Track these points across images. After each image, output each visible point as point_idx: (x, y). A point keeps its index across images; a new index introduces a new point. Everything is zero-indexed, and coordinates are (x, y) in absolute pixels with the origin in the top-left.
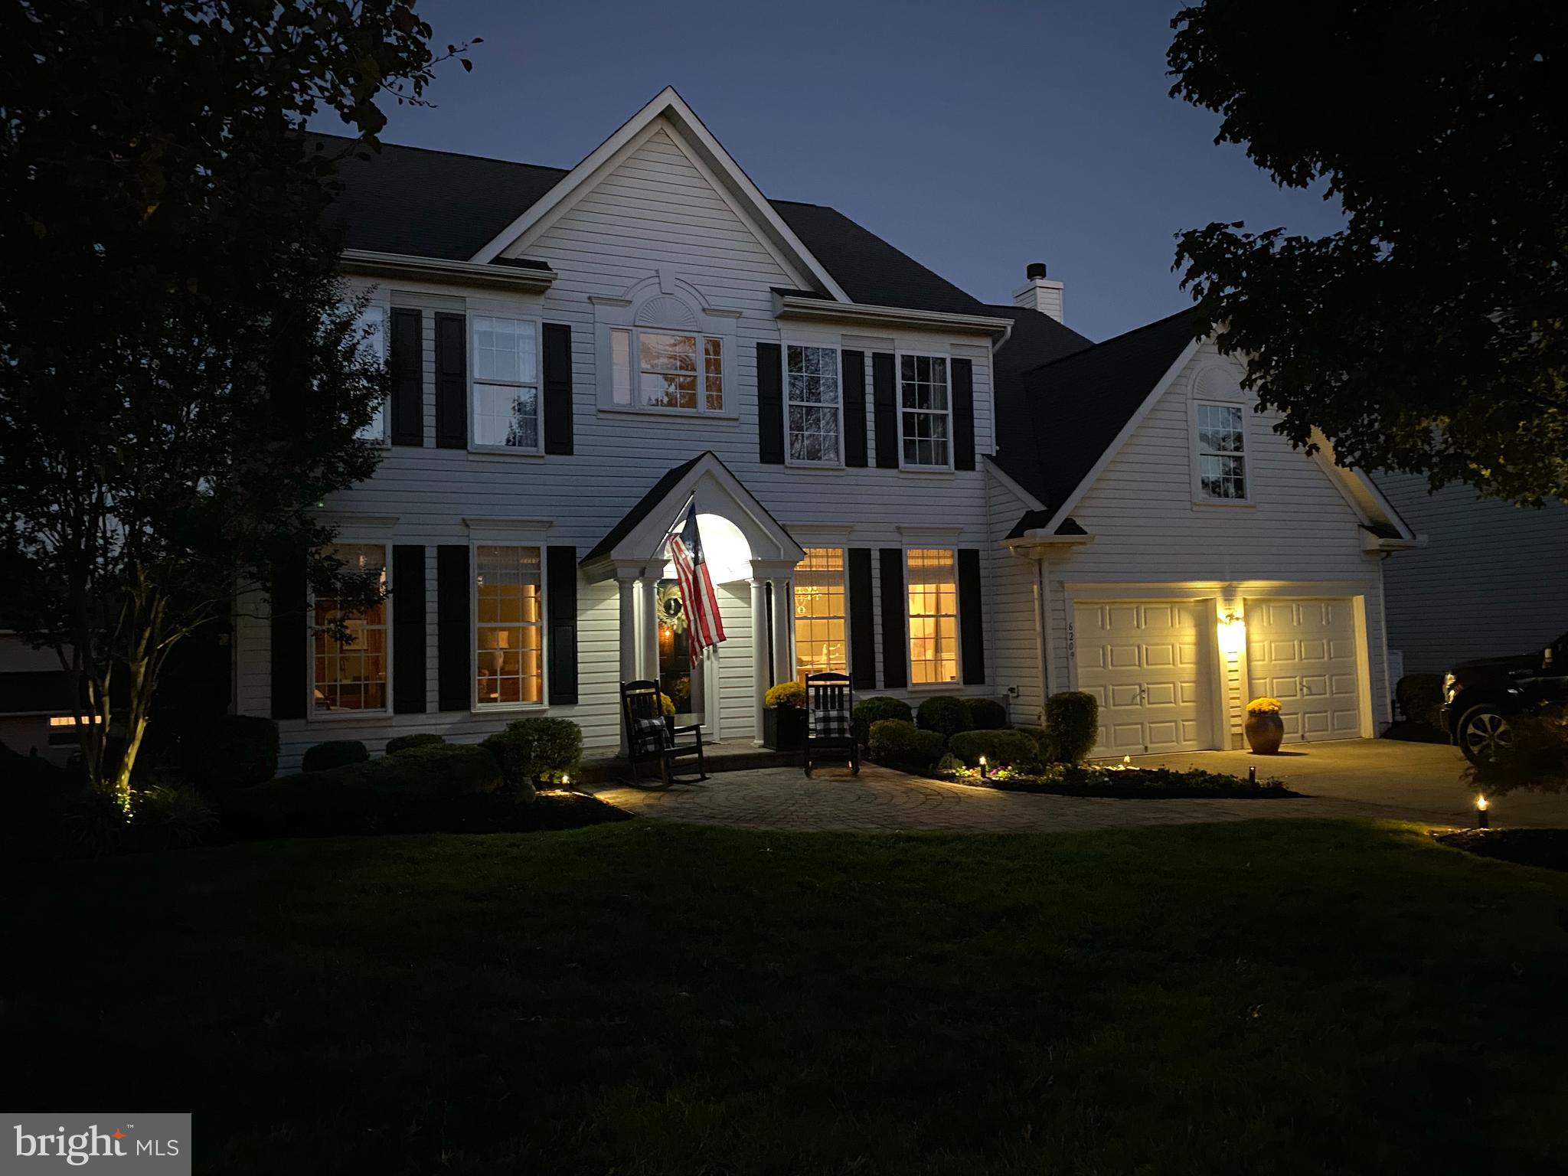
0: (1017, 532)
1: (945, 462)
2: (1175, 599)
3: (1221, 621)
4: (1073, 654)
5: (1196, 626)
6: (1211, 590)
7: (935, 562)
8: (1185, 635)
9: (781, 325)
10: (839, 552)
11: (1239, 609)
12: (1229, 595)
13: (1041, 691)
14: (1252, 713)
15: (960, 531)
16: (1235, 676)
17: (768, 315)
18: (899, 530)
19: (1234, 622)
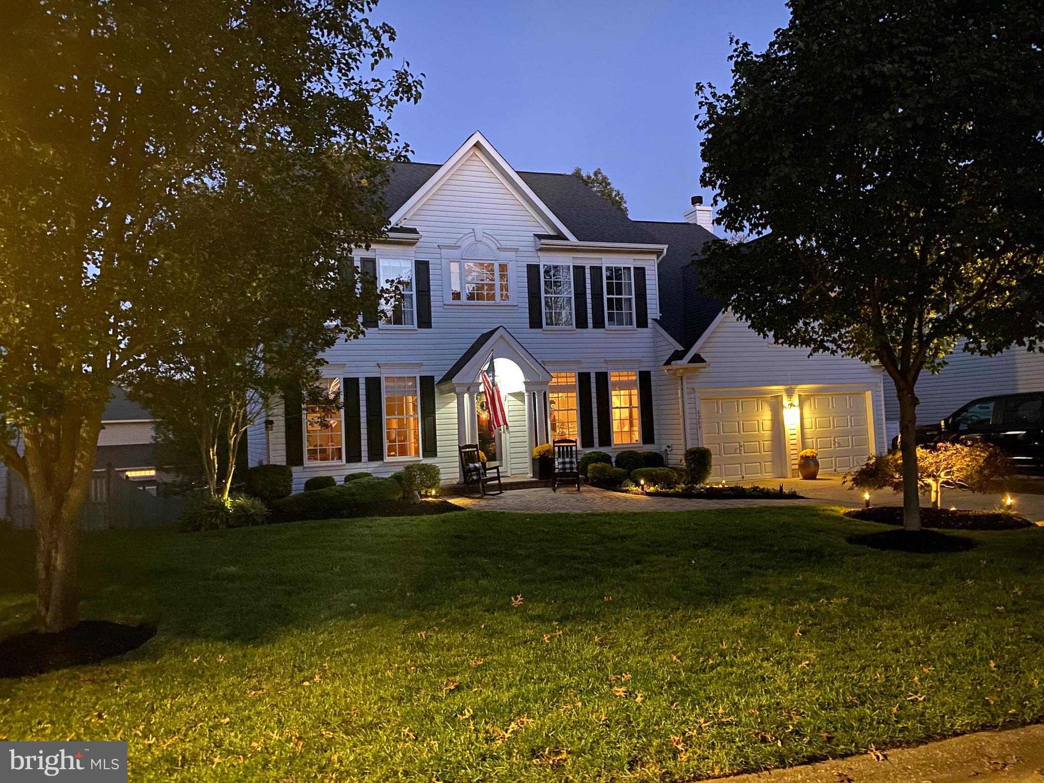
0: (668, 363)
1: (631, 324)
2: (760, 396)
3: (785, 408)
4: (700, 427)
6: (779, 391)
7: (626, 378)
8: (766, 416)
9: (540, 254)
10: (573, 374)
11: (796, 400)
12: (790, 394)
13: (682, 447)
14: (802, 457)
15: (640, 361)
16: (794, 437)
17: (533, 249)
18: (606, 362)
19: (792, 407)
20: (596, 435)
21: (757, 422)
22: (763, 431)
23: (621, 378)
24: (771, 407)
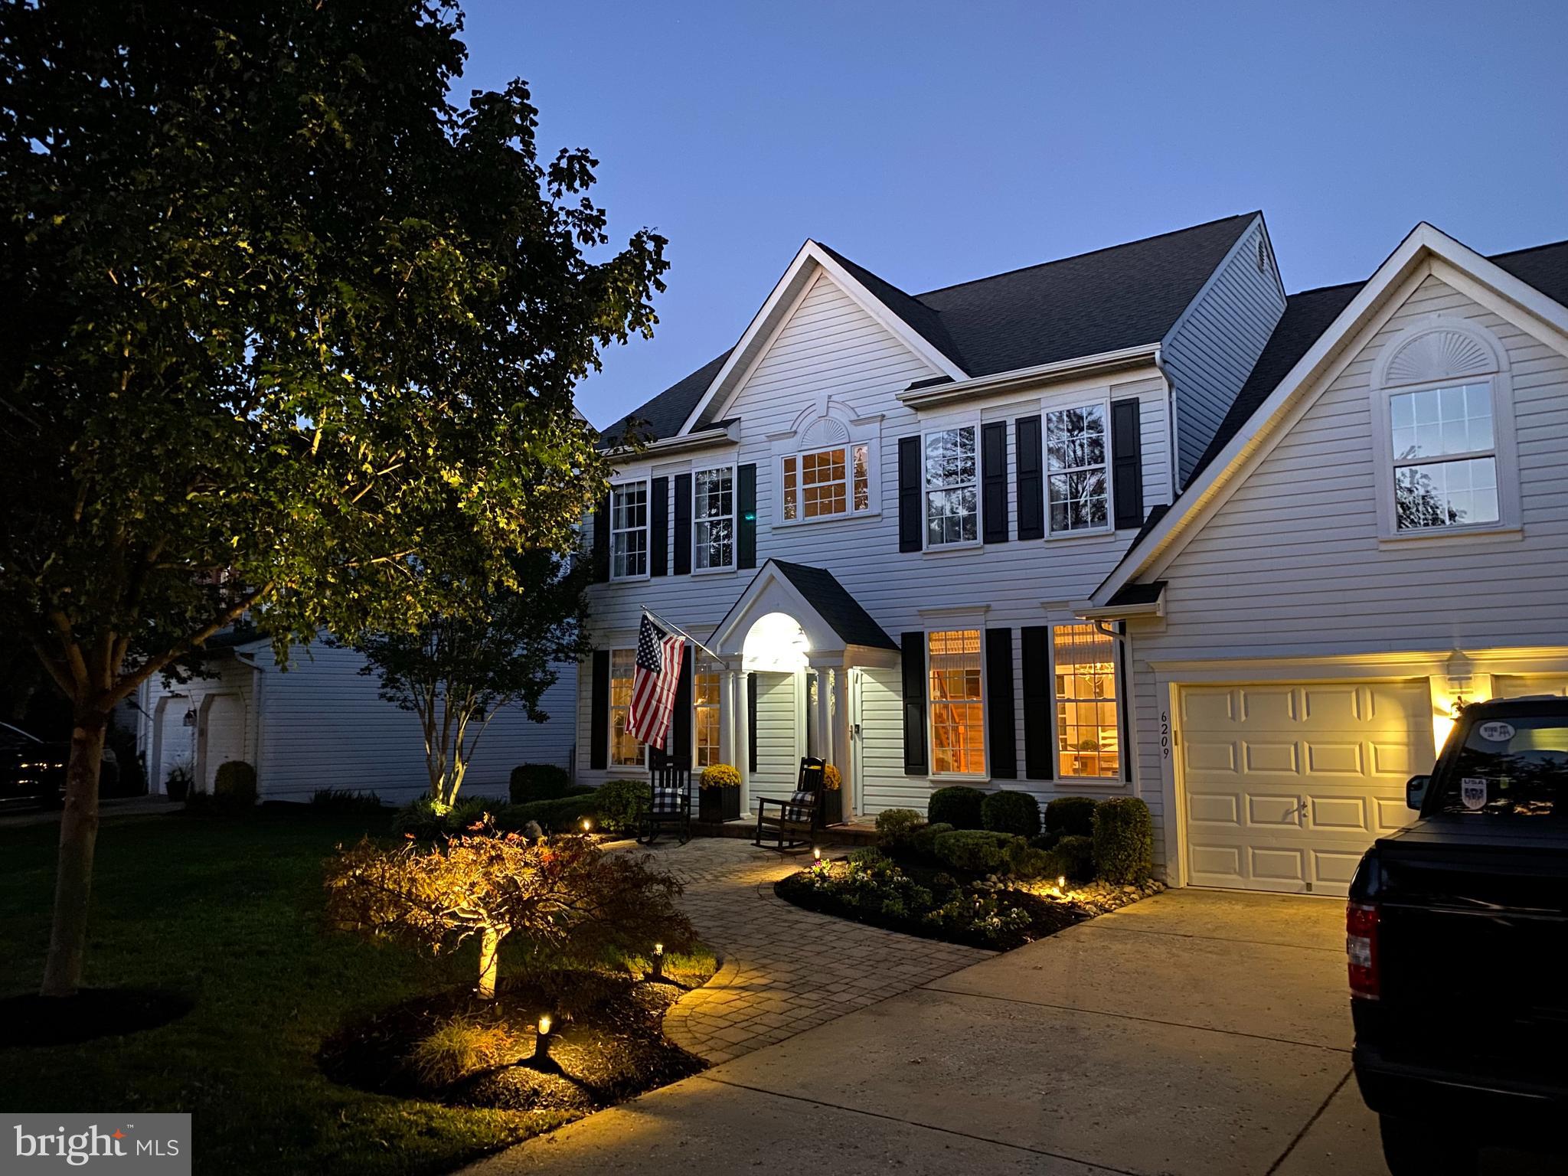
20: (1021, 754)
21: (1357, 749)
22: (1377, 770)
24: (1404, 706)
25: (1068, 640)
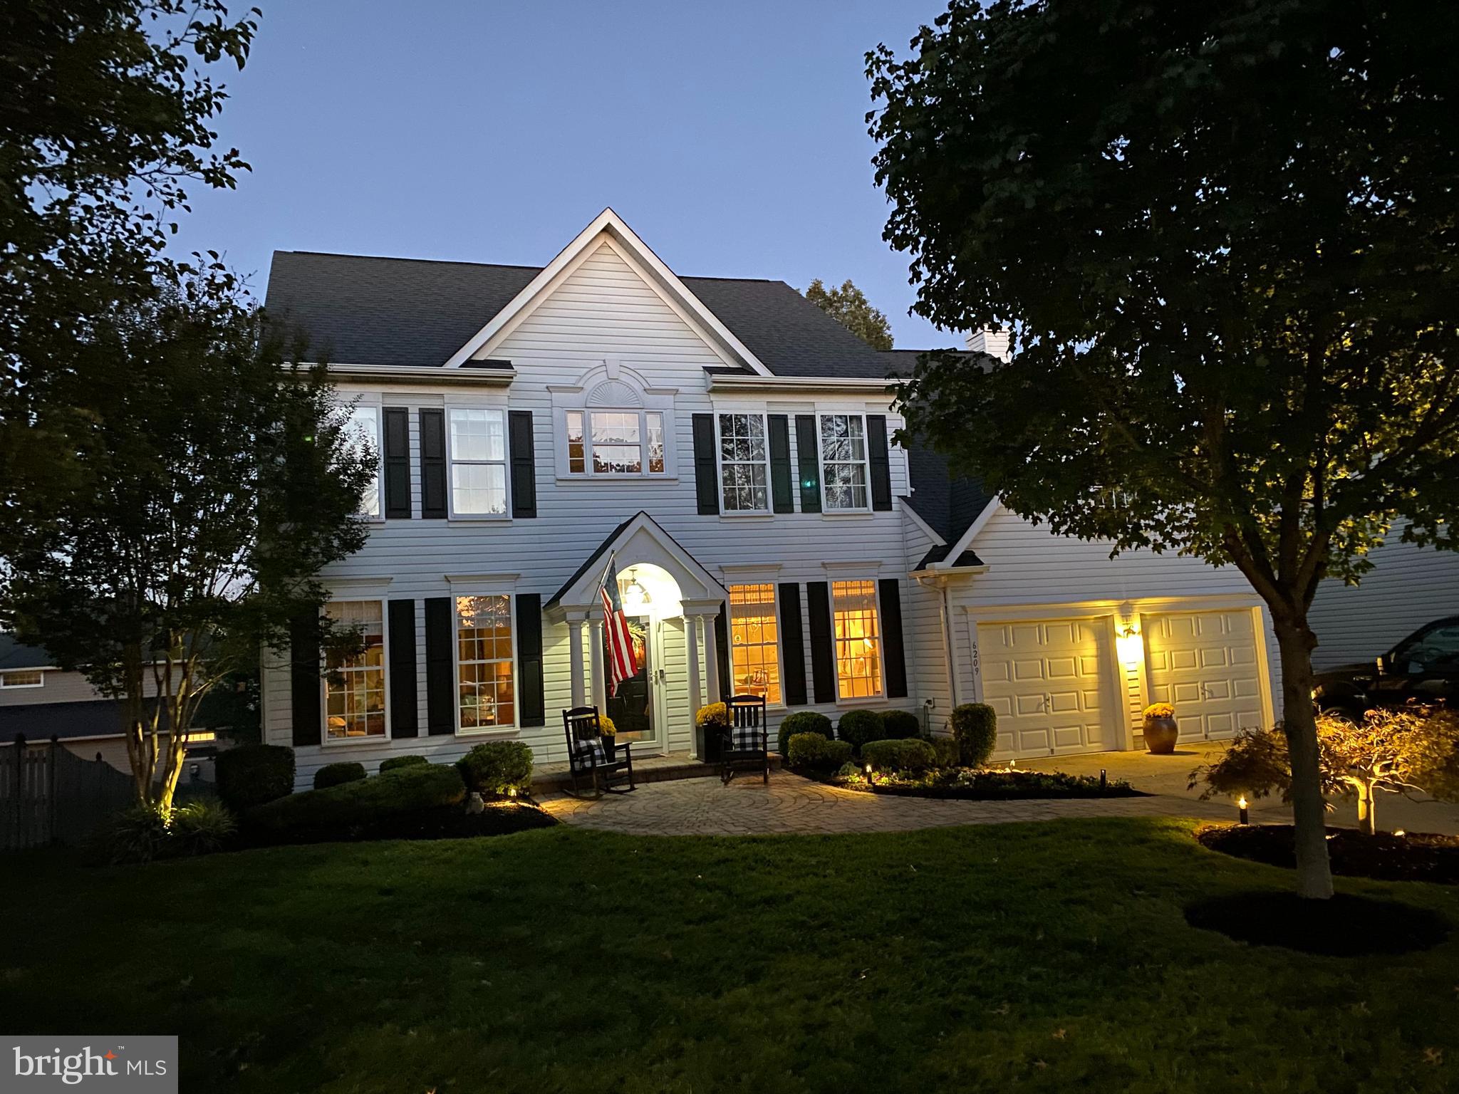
0: (922, 566)
1: (865, 505)
2: (1076, 618)
3: (1119, 635)
4: (977, 670)
5: (1096, 640)
6: (1108, 609)
7: (858, 592)
8: (1088, 649)
9: (713, 397)
10: (771, 587)
11: (1136, 624)
12: (1126, 612)
13: (949, 702)
14: (1148, 717)
15: (880, 564)
16: (1135, 683)
17: (703, 390)
18: (824, 565)
19: (1130, 635)
20: (810, 684)
21: (1073, 660)
22: (1083, 674)
23: (850, 592)
24: (1095, 634)
25: (843, 592)
